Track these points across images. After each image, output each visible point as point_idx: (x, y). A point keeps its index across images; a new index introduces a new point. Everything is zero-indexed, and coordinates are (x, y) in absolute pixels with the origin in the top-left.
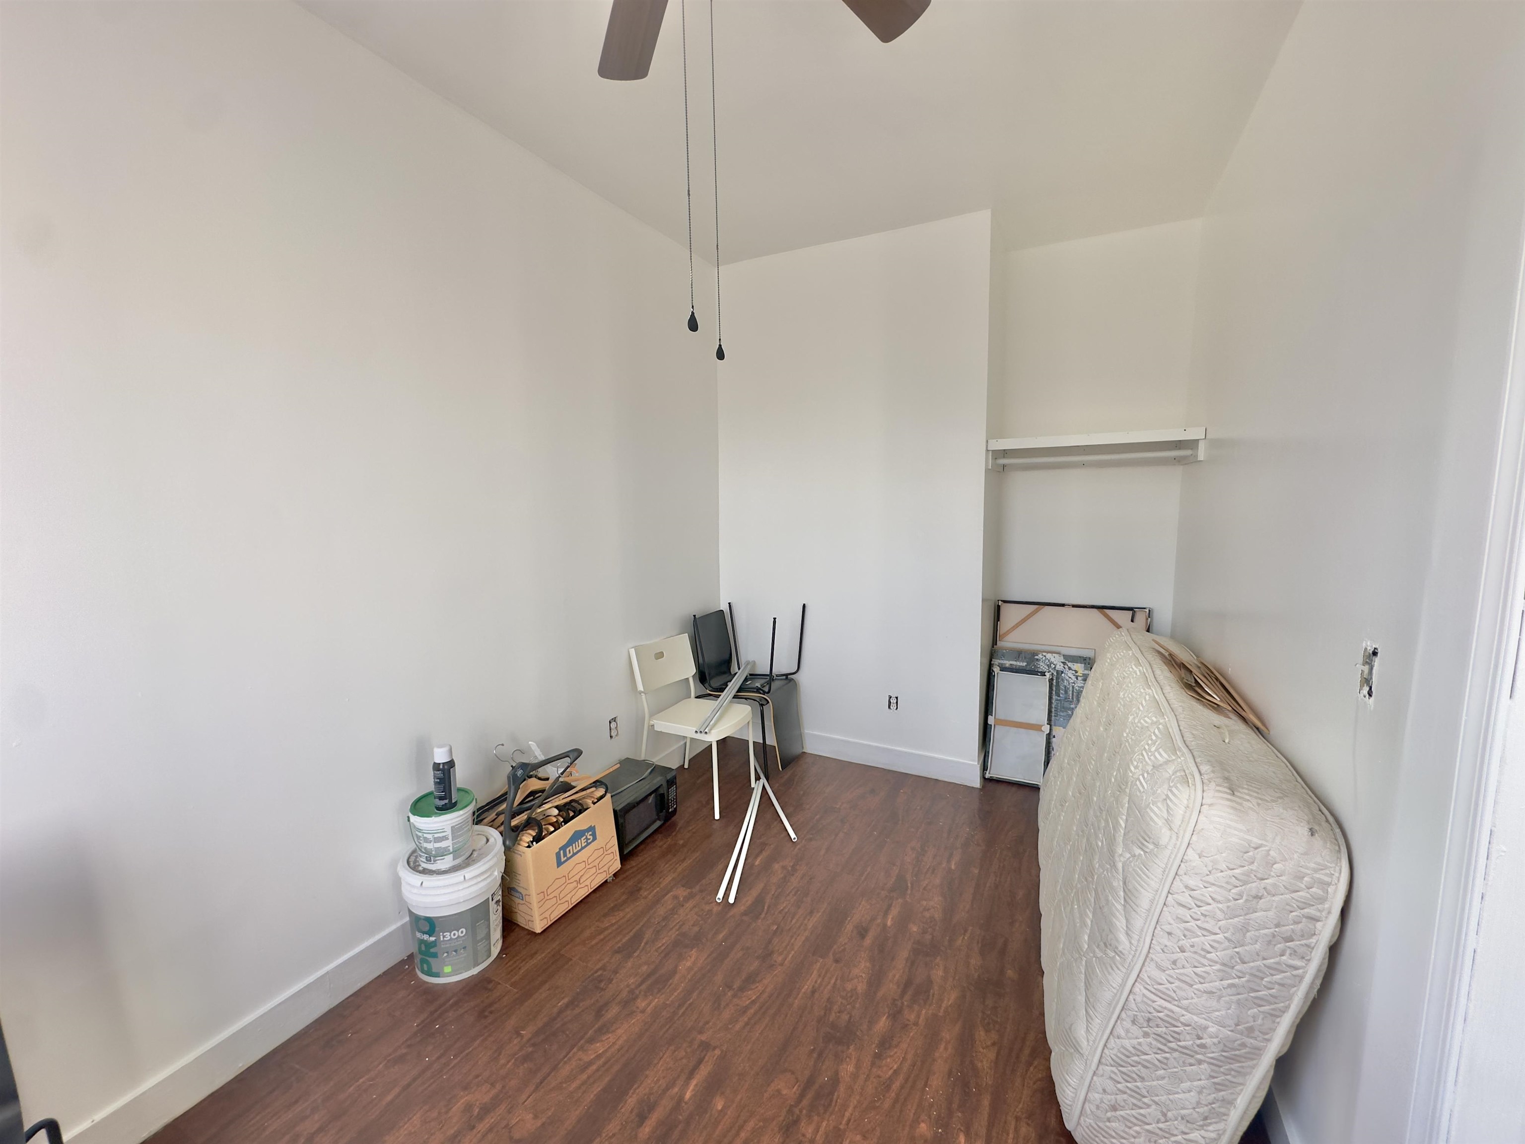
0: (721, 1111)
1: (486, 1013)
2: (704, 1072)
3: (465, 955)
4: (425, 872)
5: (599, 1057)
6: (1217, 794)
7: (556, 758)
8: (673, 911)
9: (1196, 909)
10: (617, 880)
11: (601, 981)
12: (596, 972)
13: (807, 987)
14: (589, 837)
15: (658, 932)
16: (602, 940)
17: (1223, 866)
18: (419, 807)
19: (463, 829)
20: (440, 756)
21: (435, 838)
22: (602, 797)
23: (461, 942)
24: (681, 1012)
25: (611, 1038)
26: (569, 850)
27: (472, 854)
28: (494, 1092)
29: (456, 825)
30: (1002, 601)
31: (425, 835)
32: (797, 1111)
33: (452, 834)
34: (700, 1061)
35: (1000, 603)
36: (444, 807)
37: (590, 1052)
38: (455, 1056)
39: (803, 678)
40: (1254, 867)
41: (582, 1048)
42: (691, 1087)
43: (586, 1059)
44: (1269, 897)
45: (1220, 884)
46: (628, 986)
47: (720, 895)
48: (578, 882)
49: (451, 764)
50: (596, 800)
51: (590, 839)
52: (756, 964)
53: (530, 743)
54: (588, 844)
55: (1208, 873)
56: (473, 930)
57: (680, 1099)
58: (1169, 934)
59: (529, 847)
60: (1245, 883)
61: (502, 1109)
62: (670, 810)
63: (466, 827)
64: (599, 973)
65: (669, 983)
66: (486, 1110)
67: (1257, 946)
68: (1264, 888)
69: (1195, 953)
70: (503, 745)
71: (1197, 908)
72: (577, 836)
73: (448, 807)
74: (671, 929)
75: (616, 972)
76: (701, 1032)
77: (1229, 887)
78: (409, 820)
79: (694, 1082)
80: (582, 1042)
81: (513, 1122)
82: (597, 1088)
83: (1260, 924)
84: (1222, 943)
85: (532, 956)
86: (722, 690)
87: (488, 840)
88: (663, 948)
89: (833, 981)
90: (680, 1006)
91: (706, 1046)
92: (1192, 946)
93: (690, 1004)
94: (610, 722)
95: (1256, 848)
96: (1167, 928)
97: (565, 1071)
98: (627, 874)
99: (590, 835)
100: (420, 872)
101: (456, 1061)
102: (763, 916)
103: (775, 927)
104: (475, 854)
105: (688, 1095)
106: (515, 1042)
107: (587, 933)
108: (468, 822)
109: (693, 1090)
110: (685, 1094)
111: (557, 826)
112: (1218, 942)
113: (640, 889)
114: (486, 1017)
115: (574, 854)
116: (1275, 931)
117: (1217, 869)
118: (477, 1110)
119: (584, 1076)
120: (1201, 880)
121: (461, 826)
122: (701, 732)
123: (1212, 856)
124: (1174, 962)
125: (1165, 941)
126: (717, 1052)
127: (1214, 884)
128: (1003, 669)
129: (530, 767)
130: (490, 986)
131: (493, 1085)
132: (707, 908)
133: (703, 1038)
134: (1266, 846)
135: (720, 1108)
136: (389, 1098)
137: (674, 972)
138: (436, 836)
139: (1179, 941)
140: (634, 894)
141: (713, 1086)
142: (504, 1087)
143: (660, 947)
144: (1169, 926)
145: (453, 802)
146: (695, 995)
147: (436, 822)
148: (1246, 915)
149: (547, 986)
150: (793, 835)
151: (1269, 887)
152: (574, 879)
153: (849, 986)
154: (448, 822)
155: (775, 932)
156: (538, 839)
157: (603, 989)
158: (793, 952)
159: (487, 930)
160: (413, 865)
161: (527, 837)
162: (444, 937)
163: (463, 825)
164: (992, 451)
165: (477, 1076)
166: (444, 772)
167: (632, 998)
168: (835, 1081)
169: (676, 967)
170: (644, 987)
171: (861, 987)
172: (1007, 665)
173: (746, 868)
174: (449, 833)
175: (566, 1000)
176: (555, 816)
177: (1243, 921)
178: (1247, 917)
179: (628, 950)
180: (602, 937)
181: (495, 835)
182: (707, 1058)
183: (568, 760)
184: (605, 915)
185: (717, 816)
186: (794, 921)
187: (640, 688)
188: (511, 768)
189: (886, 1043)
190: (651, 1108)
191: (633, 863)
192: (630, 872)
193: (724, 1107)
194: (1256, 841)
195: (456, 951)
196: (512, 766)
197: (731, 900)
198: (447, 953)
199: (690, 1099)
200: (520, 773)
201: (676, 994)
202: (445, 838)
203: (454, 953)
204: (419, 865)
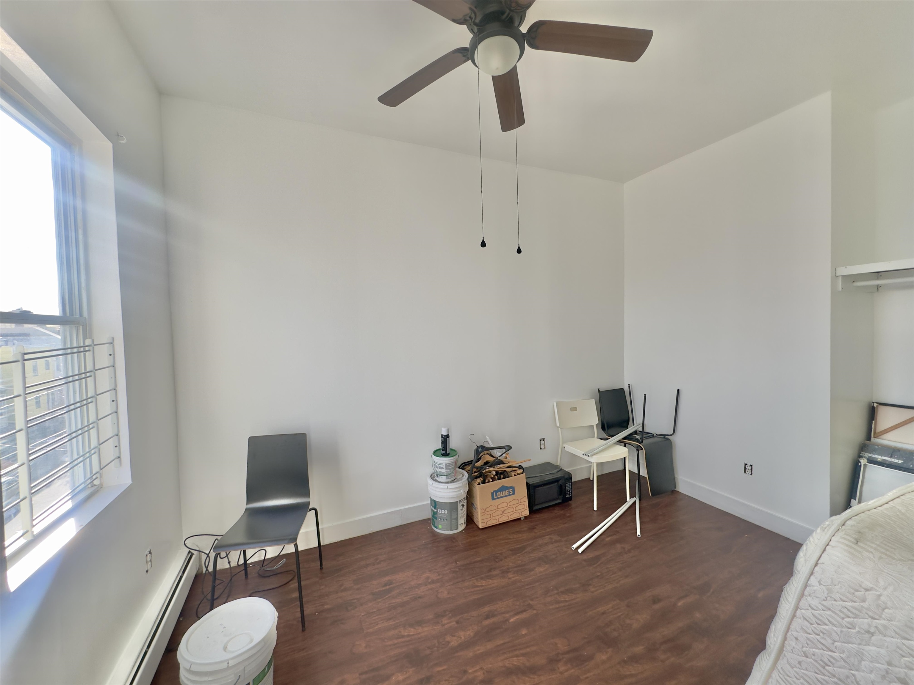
0: (523, 635)
1: (448, 550)
2: (524, 616)
3: (447, 523)
4: (436, 481)
5: (482, 586)
6: (841, 540)
7: (498, 448)
8: (546, 544)
9: (815, 626)
10: (526, 520)
11: (497, 558)
12: (497, 554)
13: (601, 609)
14: (510, 491)
15: (534, 550)
16: (506, 542)
17: (837, 596)
18: (436, 453)
19: (450, 467)
20: (444, 433)
21: (439, 467)
22: (520, 474)
23: (446, 516)
24: (527, 587)
25: (490, 582)
26: (499, 494)
27: (454, 480)
28: (439, 577)
29: (448, 464)
30: (877, 403)
31: (436, 465)
32: (561, 657)
33: (446, 467)
34: (525, 611)
35: (875, 405)
36: (444, 455)
37: (479, 582)
38: (431, 559)
39: (678, 440)
40: (865, 605)
41: (477, 580)
42: (515, 618)
43: (477, 584)
44: (881, 637)
45: (834, 610)
46: (508, 566)
47: (575, 546)
48: (503, 512)
49: (448, 436)
50: (516, 474)
51: (511, 493)
52: (578, 586)
53: (487, 437)
54: (510, 495)
55: (825, 598)
56: (450, 512)
57: (507, 620)
58: (796, 639)
59: (478, 484)
60: (856, 616)
61: (438, 584)
62: (567, 496)
63: (452, 466)
64: (499, 555)
65: (528, 573)
66: (433, 582)
67: (872, 676)
68: (876, 627)
69: (816, 661)
70: (474, 435)
71: (817, 625)
72: (503, 488)
73: (445, 455)
74: (541, 551)
75: (506, 558)
76: (532, 600)
77: (842, 615)
78: (432, 457)
79: (517, 617)
80: (478, 577)
81: (440, 591)
82: (476, 597)
83: (872, 657)
84: (838, 661)
85: (474, 536)
86: (612, 436)
87: (463, 476)
88: (533, 557)
89: (619, 614)
90: (527, 585)
91: (530, 607)
92: (814, 655)
93: (533, 586)
94: (540, 441)
95: (867, 590)
96: (795, 634)
97: (466, 584)
98: (532, 519)
99: (511, 491)
100: (434, 480)
101: (431, 561)
102: (595, 566)
103: (599, 574)
104: (456, 480)
105: (512, 620)
106: (453, 564)
107: (501, 537)
108: (453, 464)
109: (515, 620)
110: (511, 619)
111: (493, 480)
112: (834, 659)
113: (535, 528)
114: (447, 551)
115: (501, 497)
116: (888, 669)
117: (831, 597)
118: (430, 580)
119: (473, 590)
120: (820, 603)
121: (450, 465)
122: (586, 455)
123: (827, 586)
124: (800, 663)
125: (793, 643)
126: (535, 612)
127: (829, 609)
128: (872, 461)
129: (485, 449)
130: (454, 540)
131: (439, 575)
132: (565, 549)
133: (531, 603)
134: (877, 591)
135: (523, 633)
136: (406, 561)
137: (533, 570)
138: (440, 466)
139: (803, 647)
140: (532, 529)
141: (525, 623)
142: (442, 578)
143: (531, 557)
144: (796, 633)
145: (447, 453)
146: (537, 584)
147: (440, 460)
148: (860, 644)
149: (474, 550)
150: (639, 533)
151: (880, 627)
152: (501, 509)
153: (628, 621)
154: (445, 461)
155: (598, 576)
156: (484, 482)
157: (496, 562)
158: (602, 590)
159: (457, 516)
160: (432, 477)
161: (479, 480)
162: (439, 511)
163: (451, 465)
164: (842, 276)
165: (435, 569)
166: (445, 439)
167: (507, 571)
168: (591, 658)
169: (535, 568)
170: (515, 569)
171: (635, 626)
172: (879, 460)
173: (599, 539)
174: (444, 466)
175: (479, 559)
176: (493, 475)
177: (856, 649)
178: (861, 647)
179: (515, 551)
180: (507, 541)
181: (466, 475)
182: (528, 611)
183: (504, 450)
184: (513, 533)
185: (595, 509)
186: (612, 576)
187: (558, 425)
188: (477, 447)
189: (635, 659)
190: (493, 616)
191: (537, 516)
192: (534, 519)
193: (525, 634)
194: (868, 584)
195: (443, 519)
196: (477, 446)
197: (580, 550)
198: (440, 519)
199: (512, 622)
200: (480, 449)
201: (528, 579)
202: (442, 468)
203: (442, 520)
204: (435, 478)
